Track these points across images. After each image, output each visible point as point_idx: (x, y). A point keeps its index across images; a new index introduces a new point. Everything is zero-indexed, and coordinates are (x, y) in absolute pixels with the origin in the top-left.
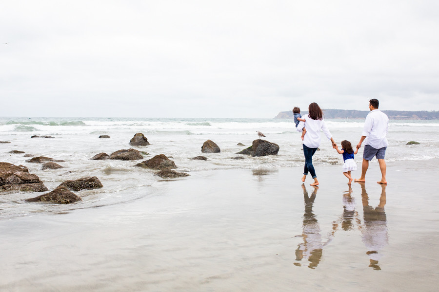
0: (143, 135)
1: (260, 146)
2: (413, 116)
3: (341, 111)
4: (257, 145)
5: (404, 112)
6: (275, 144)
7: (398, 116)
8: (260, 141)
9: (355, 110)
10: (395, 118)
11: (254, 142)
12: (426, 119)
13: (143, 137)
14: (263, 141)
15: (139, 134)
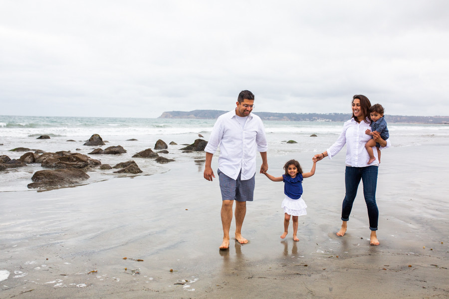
1: (199, 144)
2: (284, 117)
3: (221, 112)
5: (276, 113)
7: (271, 118)
8: (200, 140)
10: (269, 119)
11: (196, 141)
12: (295, 120)
13: (100, 137)
14: (202, 140)
15: (96, 135)
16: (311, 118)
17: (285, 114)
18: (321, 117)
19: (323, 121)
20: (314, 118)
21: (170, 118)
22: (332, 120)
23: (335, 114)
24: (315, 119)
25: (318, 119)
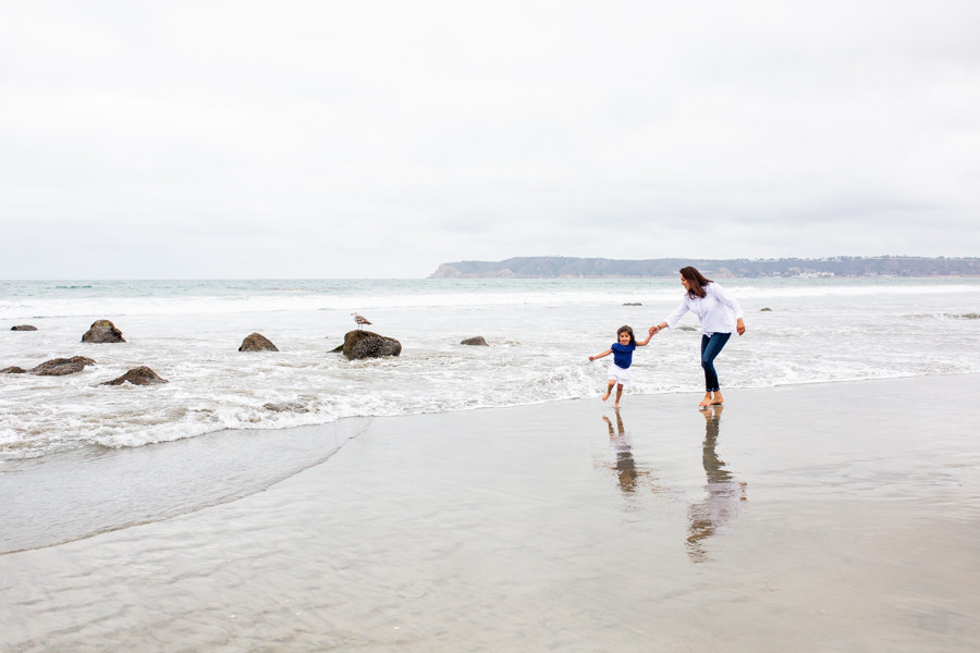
0: (111, 324)
1: (360, 345)
2: (721, 269)
3: (572, 260)
4: (354, 343)
5: (702, 260)
6: (392, 340)
8: (360, 335)
9: (601, 259)
11: (347, 336)
12: (747, 275)
13: (113, 329)
14: (366, 334)
15: (103, 323)
16: (785, 269)
17: (721, 261)
18: (809, 267)
19: (815, 275)
20: (791, 269)
21: (455, 276)
22: (836, 274)
23: (843, 258)
24: (794, 273)
25: (802, 272)
